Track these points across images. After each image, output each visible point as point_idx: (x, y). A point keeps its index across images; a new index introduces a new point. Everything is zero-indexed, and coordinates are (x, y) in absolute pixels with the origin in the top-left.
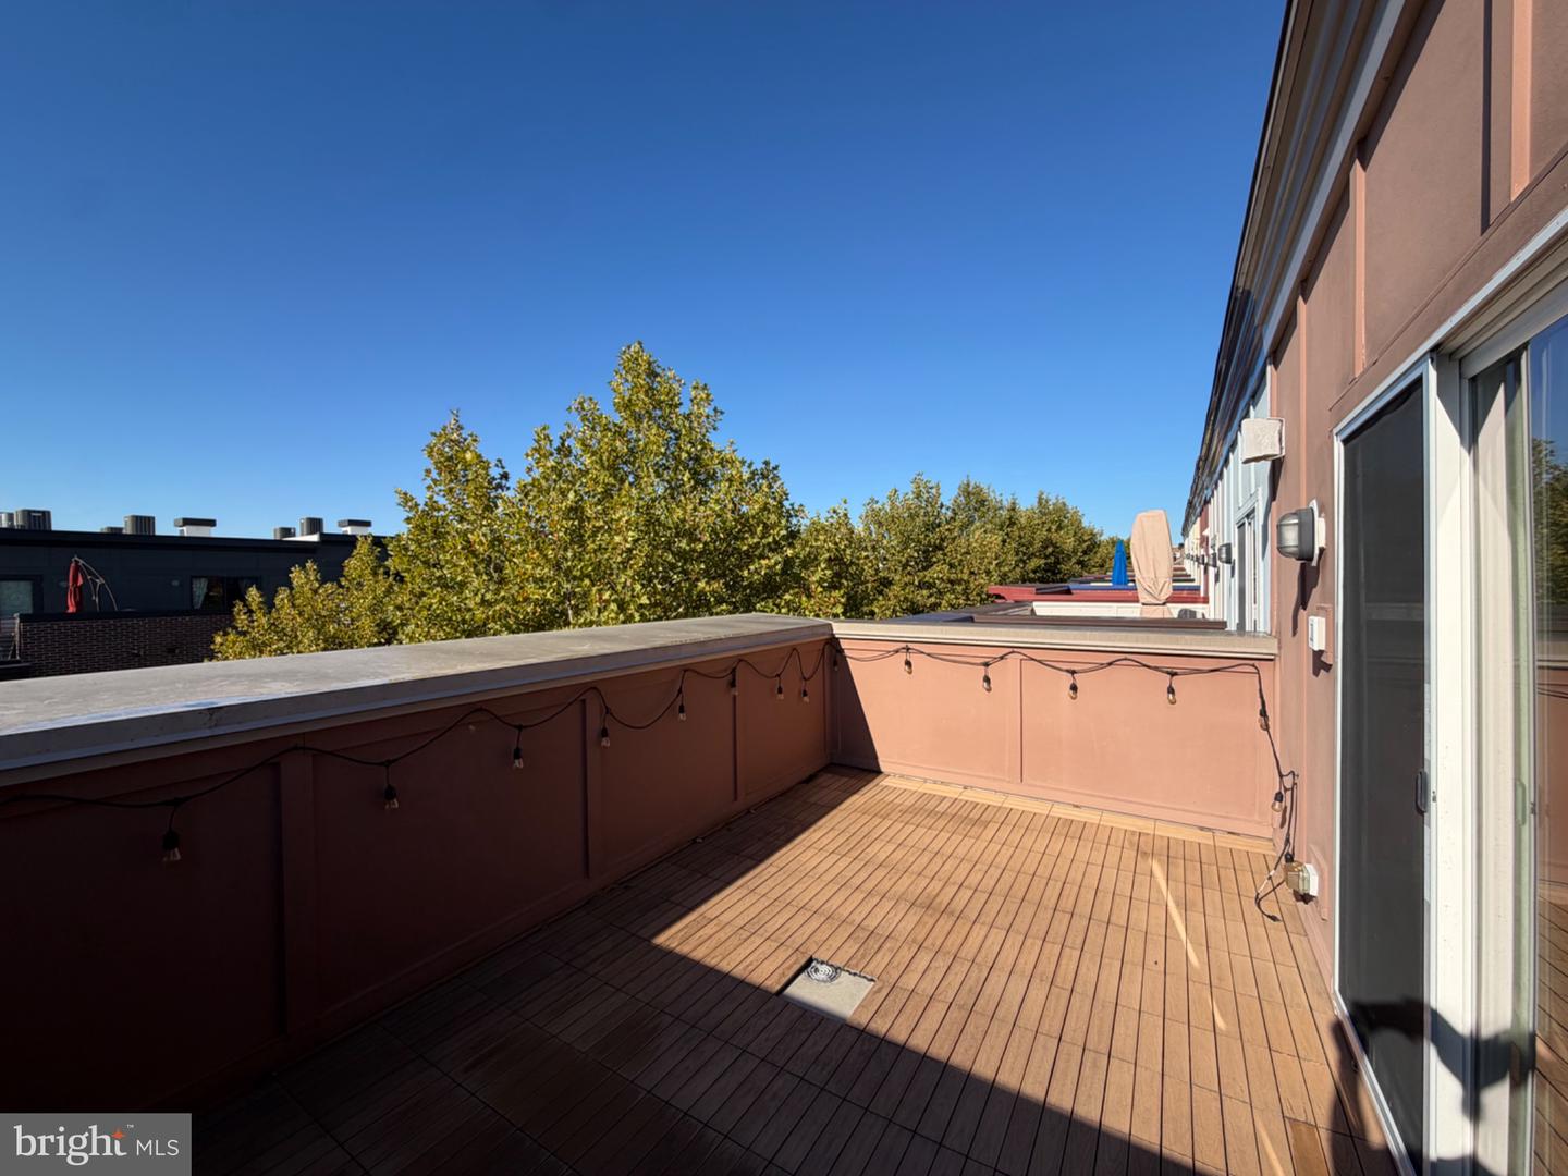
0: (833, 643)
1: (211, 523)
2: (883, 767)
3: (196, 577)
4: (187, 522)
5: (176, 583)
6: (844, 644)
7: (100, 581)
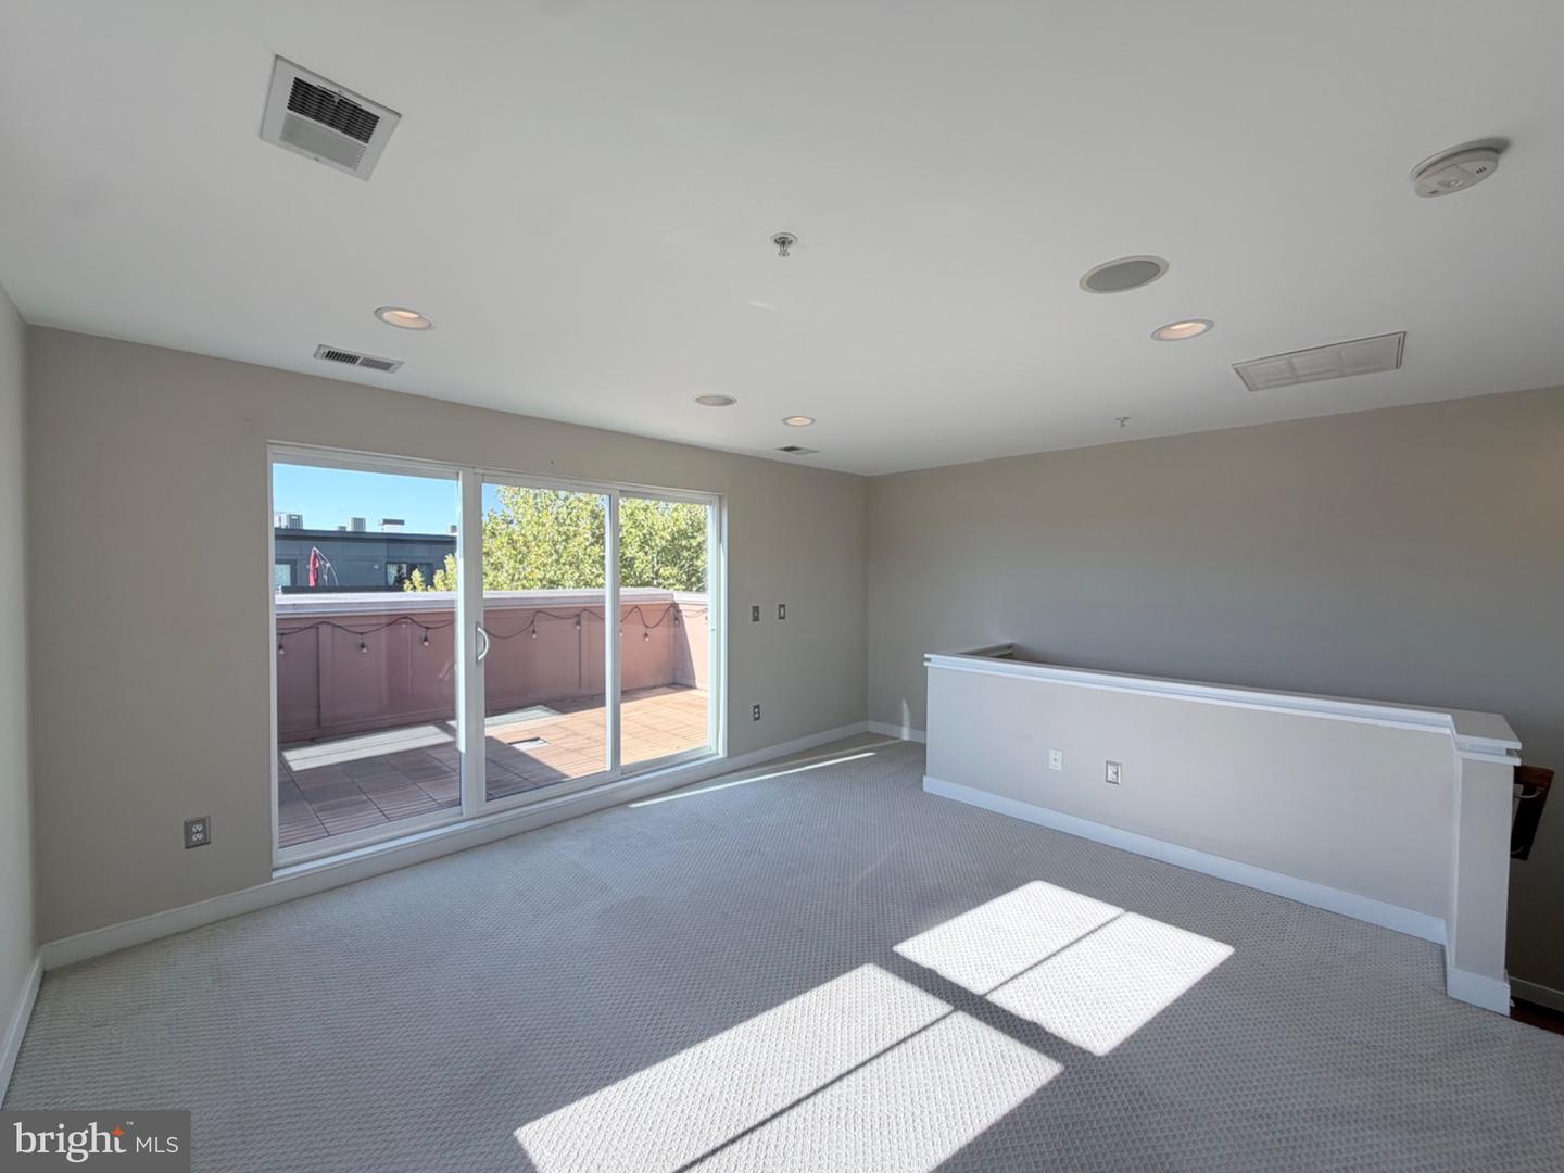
0: (674, 606)
1: (401, 522)
2: (698, 684)
3: (390, 563)
4: (387, 522)
5: (376, 567)
6: (681, 607)
7: (328, 565)
